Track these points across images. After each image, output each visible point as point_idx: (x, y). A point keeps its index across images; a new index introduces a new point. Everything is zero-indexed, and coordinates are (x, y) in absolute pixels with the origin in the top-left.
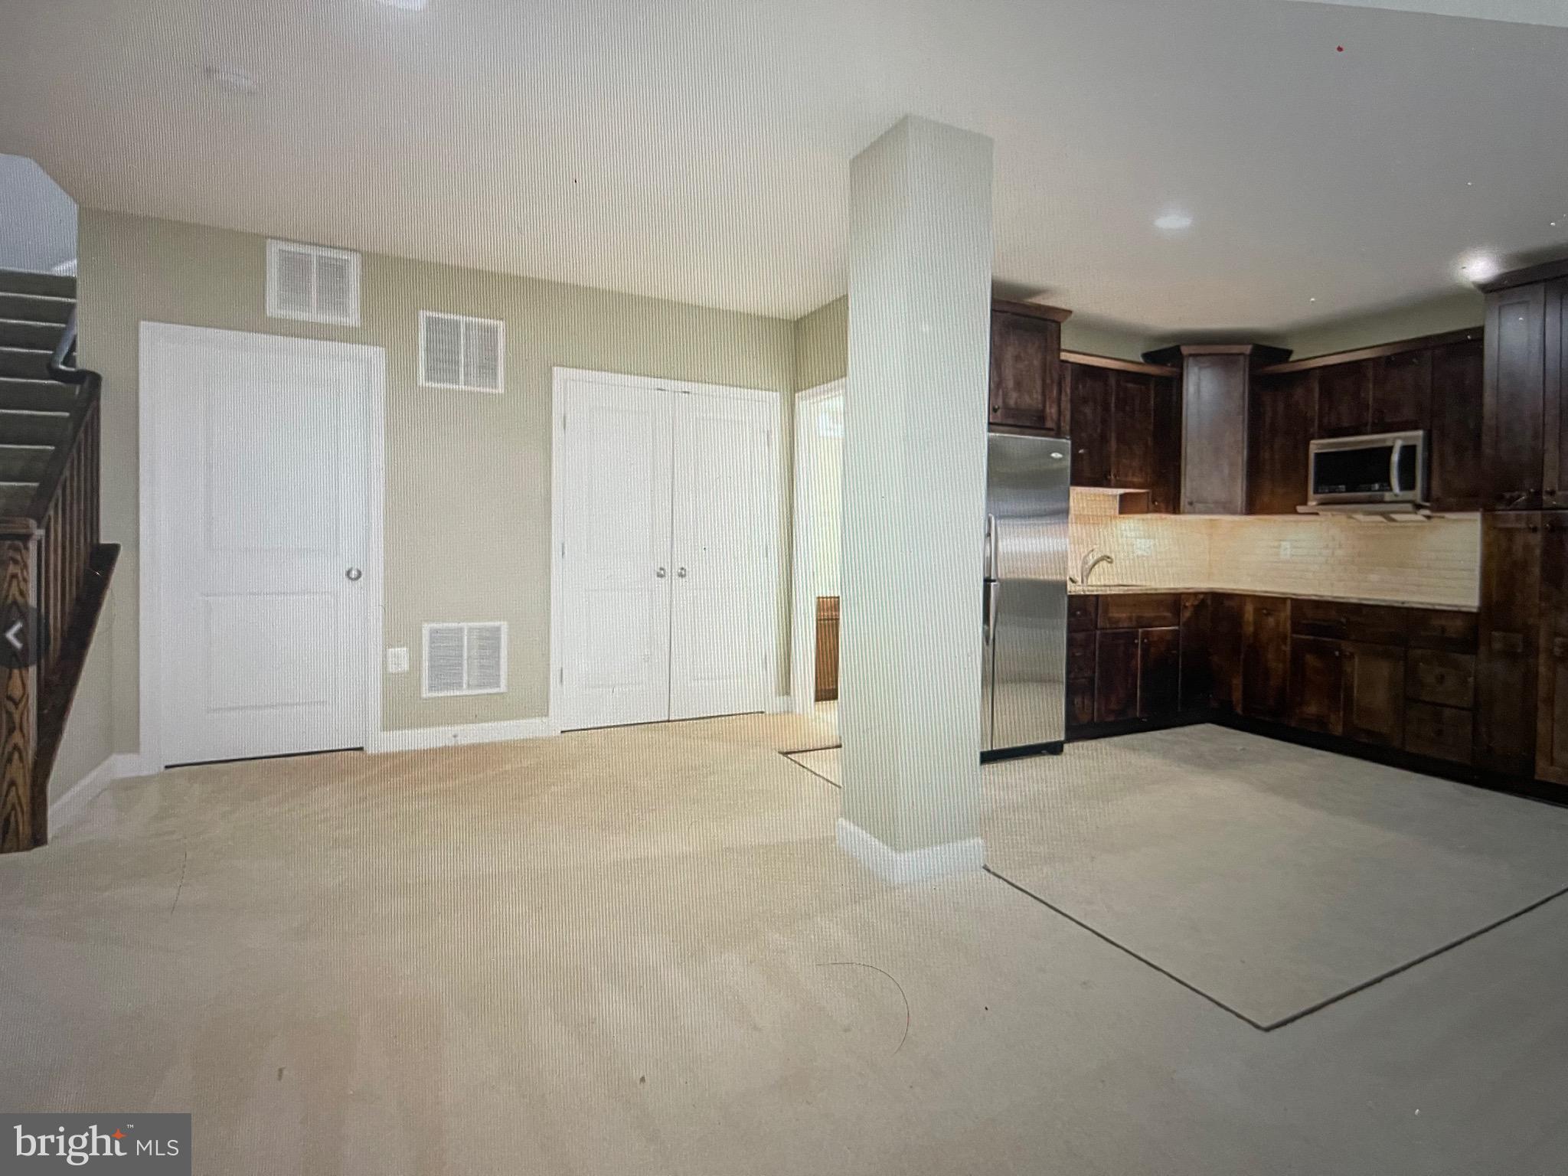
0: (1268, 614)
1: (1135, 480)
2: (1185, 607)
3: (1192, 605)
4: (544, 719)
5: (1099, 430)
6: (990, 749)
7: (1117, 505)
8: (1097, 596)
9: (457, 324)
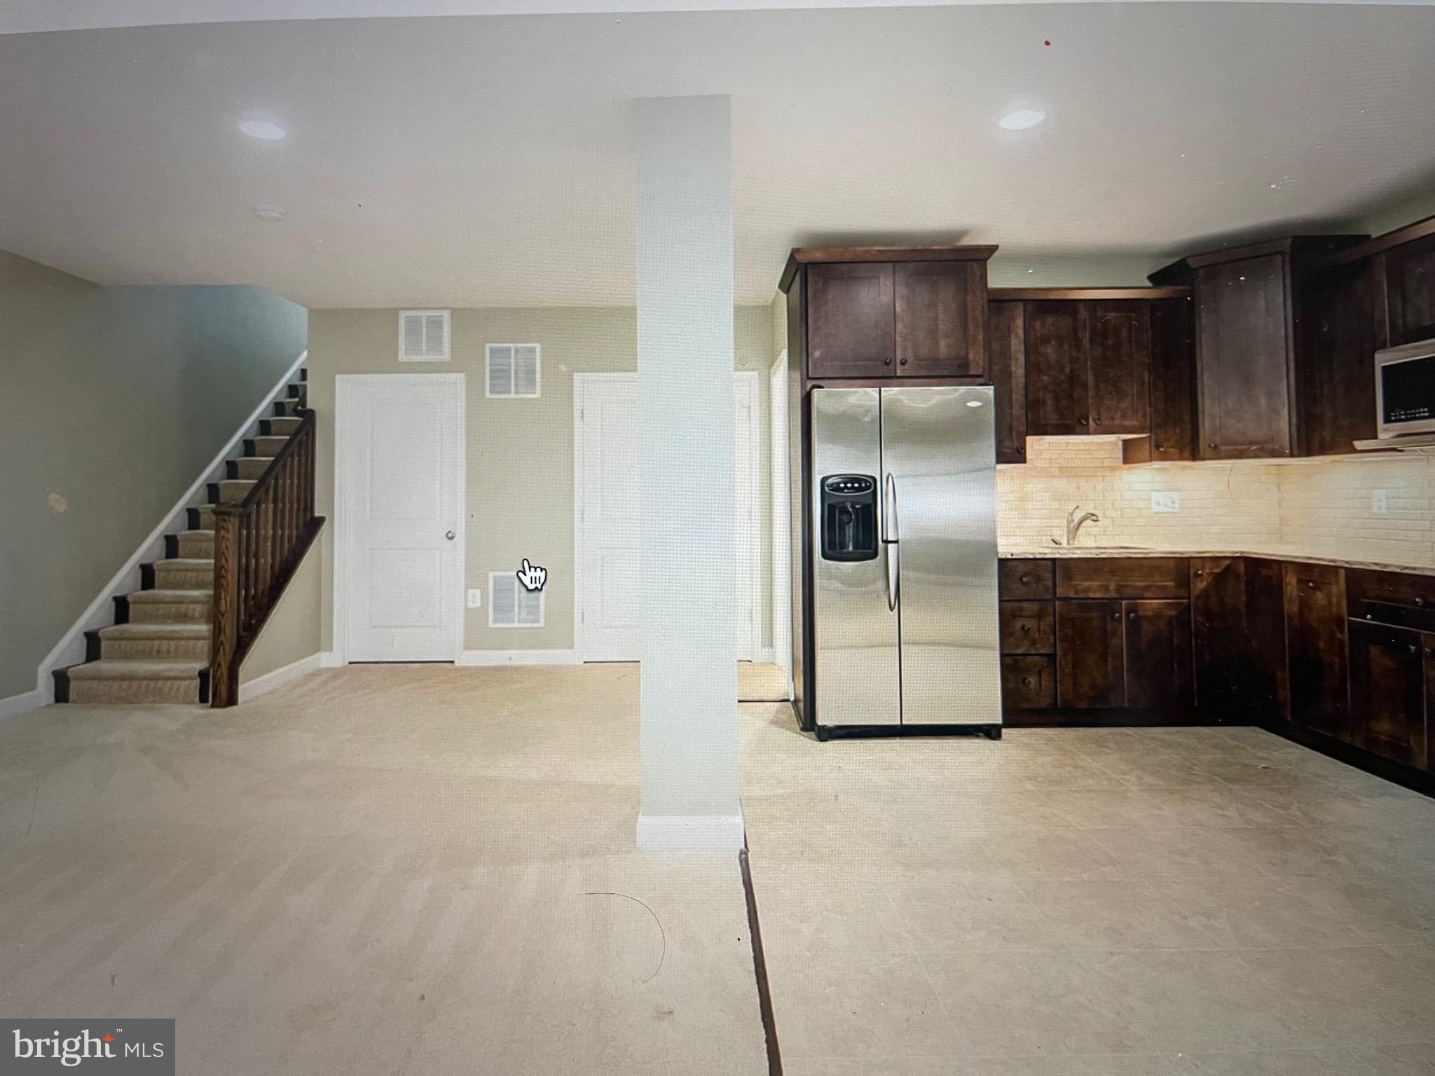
0: (1316, 588)
1: (1128, 423)
2: (1197, 575)
3: (1210, 574)
4: (569, 651)
5: (1067, 371)
6: (899, 723)
7: (1120, 455)
8: (1054, 560)
9: (509, 350)
